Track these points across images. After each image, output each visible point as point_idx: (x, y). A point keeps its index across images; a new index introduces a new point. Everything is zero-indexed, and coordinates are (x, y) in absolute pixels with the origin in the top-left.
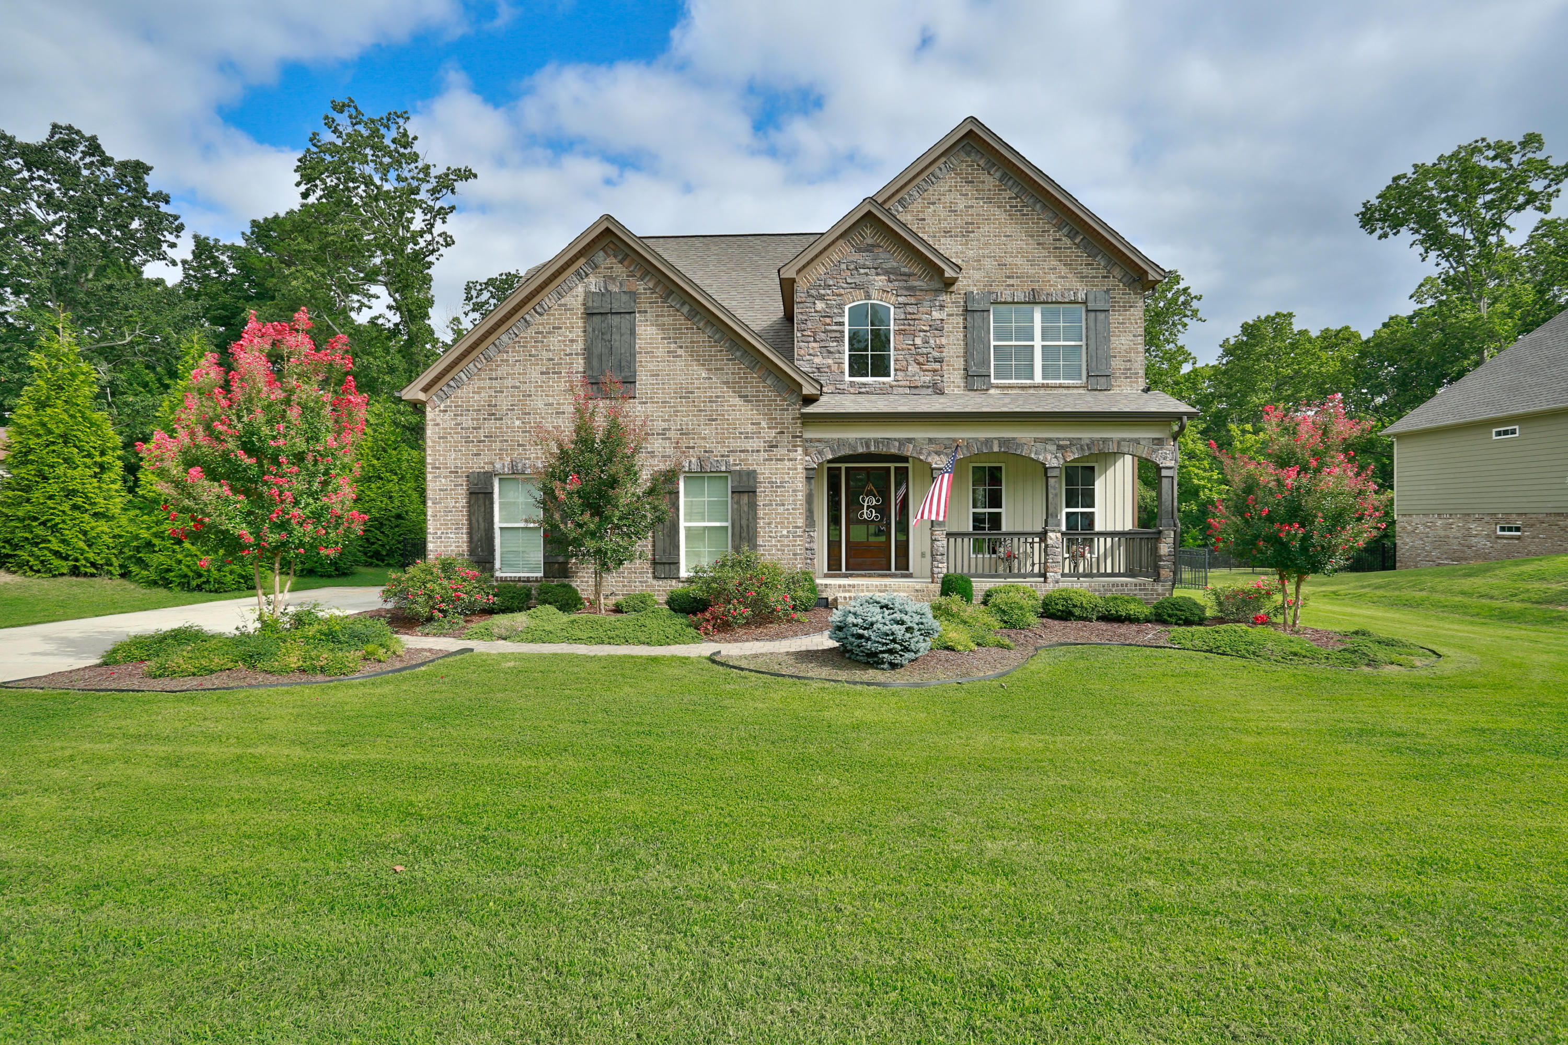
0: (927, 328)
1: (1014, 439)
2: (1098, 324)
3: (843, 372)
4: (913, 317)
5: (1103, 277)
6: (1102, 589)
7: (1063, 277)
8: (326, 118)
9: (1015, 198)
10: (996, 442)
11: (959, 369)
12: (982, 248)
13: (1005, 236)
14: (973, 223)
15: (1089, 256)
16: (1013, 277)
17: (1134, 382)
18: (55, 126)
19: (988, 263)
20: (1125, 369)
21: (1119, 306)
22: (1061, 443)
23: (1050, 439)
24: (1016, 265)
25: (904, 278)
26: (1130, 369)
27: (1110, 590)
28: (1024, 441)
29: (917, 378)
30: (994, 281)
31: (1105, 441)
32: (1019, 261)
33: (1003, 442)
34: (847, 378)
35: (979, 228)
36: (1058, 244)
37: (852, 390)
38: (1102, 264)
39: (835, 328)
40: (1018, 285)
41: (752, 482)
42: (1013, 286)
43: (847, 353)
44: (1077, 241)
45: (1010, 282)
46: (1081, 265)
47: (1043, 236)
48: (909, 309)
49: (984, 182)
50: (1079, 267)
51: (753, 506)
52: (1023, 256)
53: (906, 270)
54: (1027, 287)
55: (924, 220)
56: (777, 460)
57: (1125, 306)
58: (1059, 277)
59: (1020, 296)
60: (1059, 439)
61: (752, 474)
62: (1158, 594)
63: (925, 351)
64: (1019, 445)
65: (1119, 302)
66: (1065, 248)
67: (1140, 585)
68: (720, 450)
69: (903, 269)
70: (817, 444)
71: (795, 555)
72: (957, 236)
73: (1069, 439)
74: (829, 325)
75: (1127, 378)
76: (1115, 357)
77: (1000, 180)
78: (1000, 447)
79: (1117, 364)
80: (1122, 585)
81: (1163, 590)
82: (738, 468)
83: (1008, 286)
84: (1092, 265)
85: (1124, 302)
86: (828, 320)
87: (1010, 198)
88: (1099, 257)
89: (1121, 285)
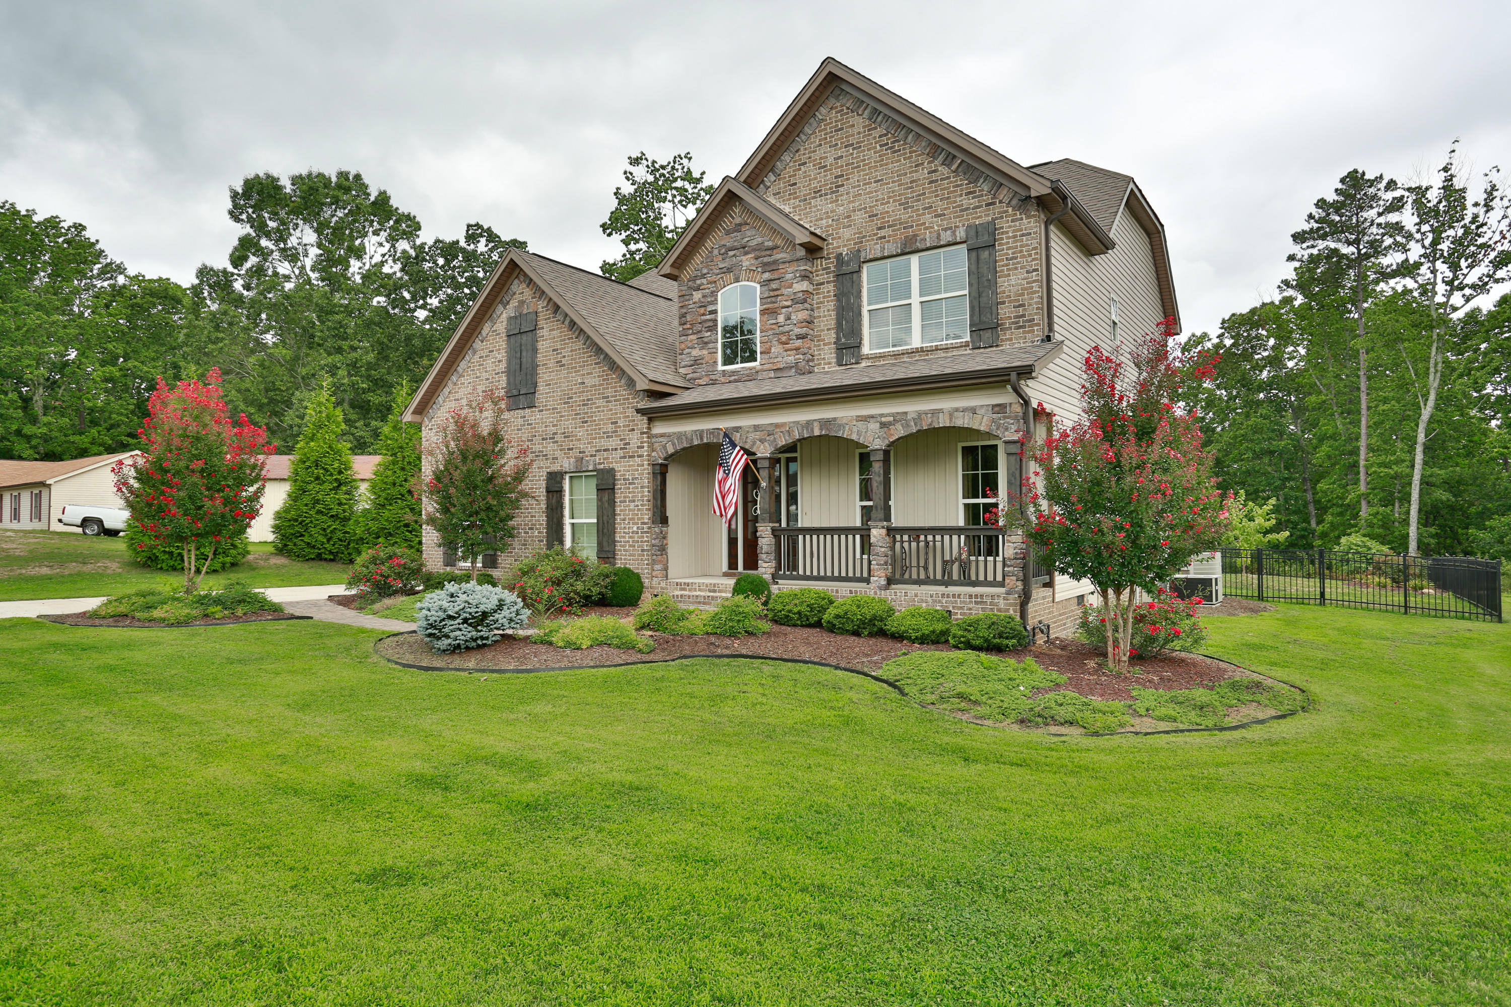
0: (788, 303)
1: (835, 419)
2: (981, 265)
3: (715, 362)
4: (776, 293)
5: (988, 205)
6: (929, 599)
7: (940, 215)
8: (625, 173)
9: (886, 135)
10: (816, 424)
11: (830, 343)
12: (853, 202)
13: (875, 182)
14: (842, 176)
15: (970, 183)
16: (884, 228)
17: (1029, 332)
18: (469, 226)
19: (859, 217)
20: (1016, 317)
21: (1008, 238)
22: (883, 419)
23: (872, 417)
24: (888, 212)
25: (768, 253)
26: (1023, 316)
27: (940, 602)
28: (844, 421)
29: (780, 359)
30: (864, 237)
31: (935, 413)
32: (890, 208)
33: (825, 423)
34: (720, 368)
35: (848, 179)
36: (934, 177)
37: (723, 379)
38: (986, 188)
39: (708, 317)
40: (889, 236)
41: (611, 481)
42: (884, 237)
43: (720, 341)
44: (954, 167)
45: (882, 233)
46: (961, 195)
47: (916, 171)
48: (774, 285)
49: (853, 126)
50: (958, 199)
51: (612, 503)
52: (894, 201)
53: (770, 244)
54: (901, 235)
55: (795, 184)
56: (630, 457)
57: (1015, 237)
58: (936, 216)
59: (891, 248)
60: (882, 415)
61: (611, 472)
62: (999, 610)
63: (787, 328)
64: (841, 426)
65: (1007, 232)
66: (942, 180)
67: (976, 596)
68: (590, 450)
69: (766, 244)
70: (661, 439)
71: (643, 551)
72: (826, 194)
73: (893, 415)
74: (704, 315)
75: (1020, 327)
76: (1004, 303)
77: (870, 119)
78: (821, 429)
79: (1006, 312)
80: (954, 596)
81: (1005, 605)
82: (602, 467)
83: (881, 238)
84: (975, 192)
85: (1014, 231)
86: (702, 310)
87: (880, 136)
88: (981, 180)
89: (1010, 209)
